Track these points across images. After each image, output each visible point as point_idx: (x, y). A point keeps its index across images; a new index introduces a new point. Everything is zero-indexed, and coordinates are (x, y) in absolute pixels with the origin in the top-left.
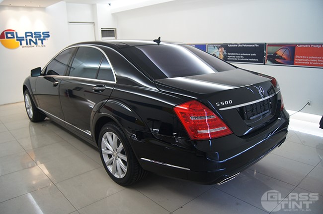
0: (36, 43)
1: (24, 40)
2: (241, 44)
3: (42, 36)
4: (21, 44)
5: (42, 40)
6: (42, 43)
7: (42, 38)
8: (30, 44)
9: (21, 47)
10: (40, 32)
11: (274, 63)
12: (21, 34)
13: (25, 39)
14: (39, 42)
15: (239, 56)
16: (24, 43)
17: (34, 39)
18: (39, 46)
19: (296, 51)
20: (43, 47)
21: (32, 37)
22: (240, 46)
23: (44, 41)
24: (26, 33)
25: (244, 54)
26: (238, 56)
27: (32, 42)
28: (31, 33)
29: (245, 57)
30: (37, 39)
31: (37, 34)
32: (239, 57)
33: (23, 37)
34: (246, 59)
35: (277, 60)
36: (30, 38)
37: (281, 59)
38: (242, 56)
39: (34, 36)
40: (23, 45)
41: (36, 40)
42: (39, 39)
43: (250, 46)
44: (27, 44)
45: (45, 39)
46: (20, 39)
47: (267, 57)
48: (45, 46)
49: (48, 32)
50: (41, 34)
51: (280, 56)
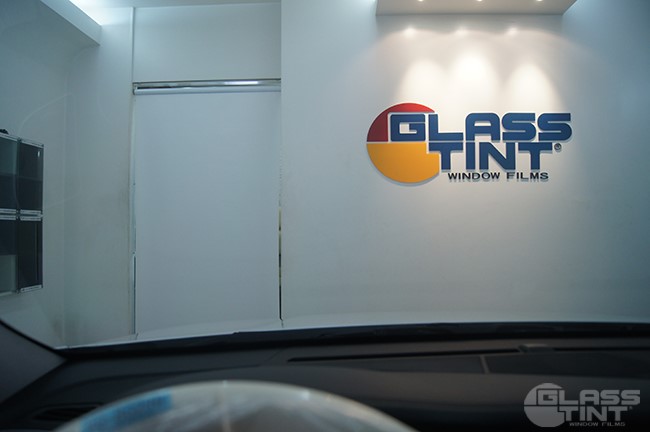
0: (508, 163)
1: (459, 148)
3: (538, 131)
4: (446, 165)
5: (535, 152)
6: (535, 164)
7: (536, 140)
8: (484, 165)
9: (444, 175)
10: (532, 116)
12: (452, 123)
13: (465, 141)
14: (523, 159)
16: (458, 159)
17: (501, 147)
18: (520, 176)
20: (539, 183)
21: (496, 137)
23: (543, 156)
24: (471, 119)
27: (490, 159)
28: (492, 117)
30: (517, 144)
31: (517, 126)
33: (459, 136)
36: (487, 139)
39: (502, 130)
40: (454, 170)
41: (510, 149)
42: (522, 148)
44: (470, 164)
45: (548, 147)
46: (445, 145)
48: (545, 176)
49: (567, 117)
50: (535, 124)
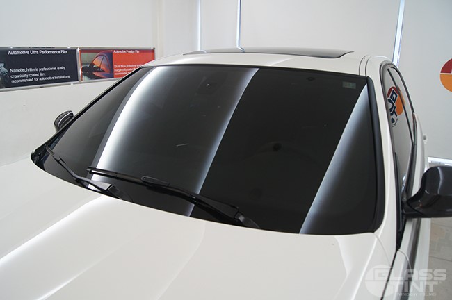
2: (36, 49)
11: (92, 79)
15: (36, 72)
19: (114, 59)
22: (34, 52)
25: (46, 69)
26: (33, 73)
29: (48, 74)
32: (36, 75)
34: (50, 78)
35: (95, 73)
37: (99, 71)
38: (42, 72)
43: (53, 52)
47: (82, 69)
51: (98, 67)
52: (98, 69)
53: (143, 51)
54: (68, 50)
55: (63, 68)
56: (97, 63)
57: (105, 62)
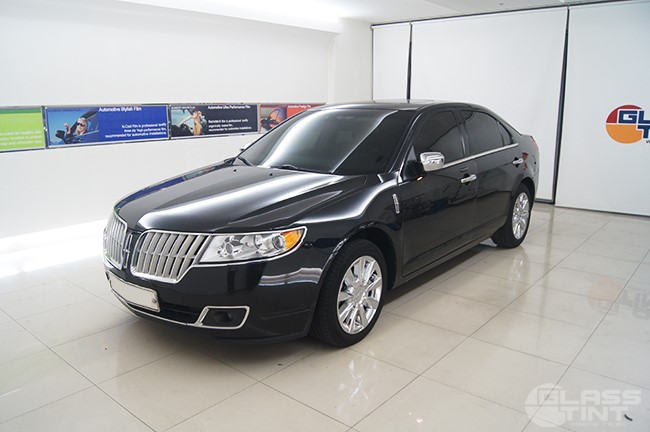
32: (226, 126)
34: (236, 129)
43: (240, 107)
52: (274, 122)
53: (313, 106)
54: (251, 106)
55: (246, 120)
56: (274, 116)
57: (280, 115)
